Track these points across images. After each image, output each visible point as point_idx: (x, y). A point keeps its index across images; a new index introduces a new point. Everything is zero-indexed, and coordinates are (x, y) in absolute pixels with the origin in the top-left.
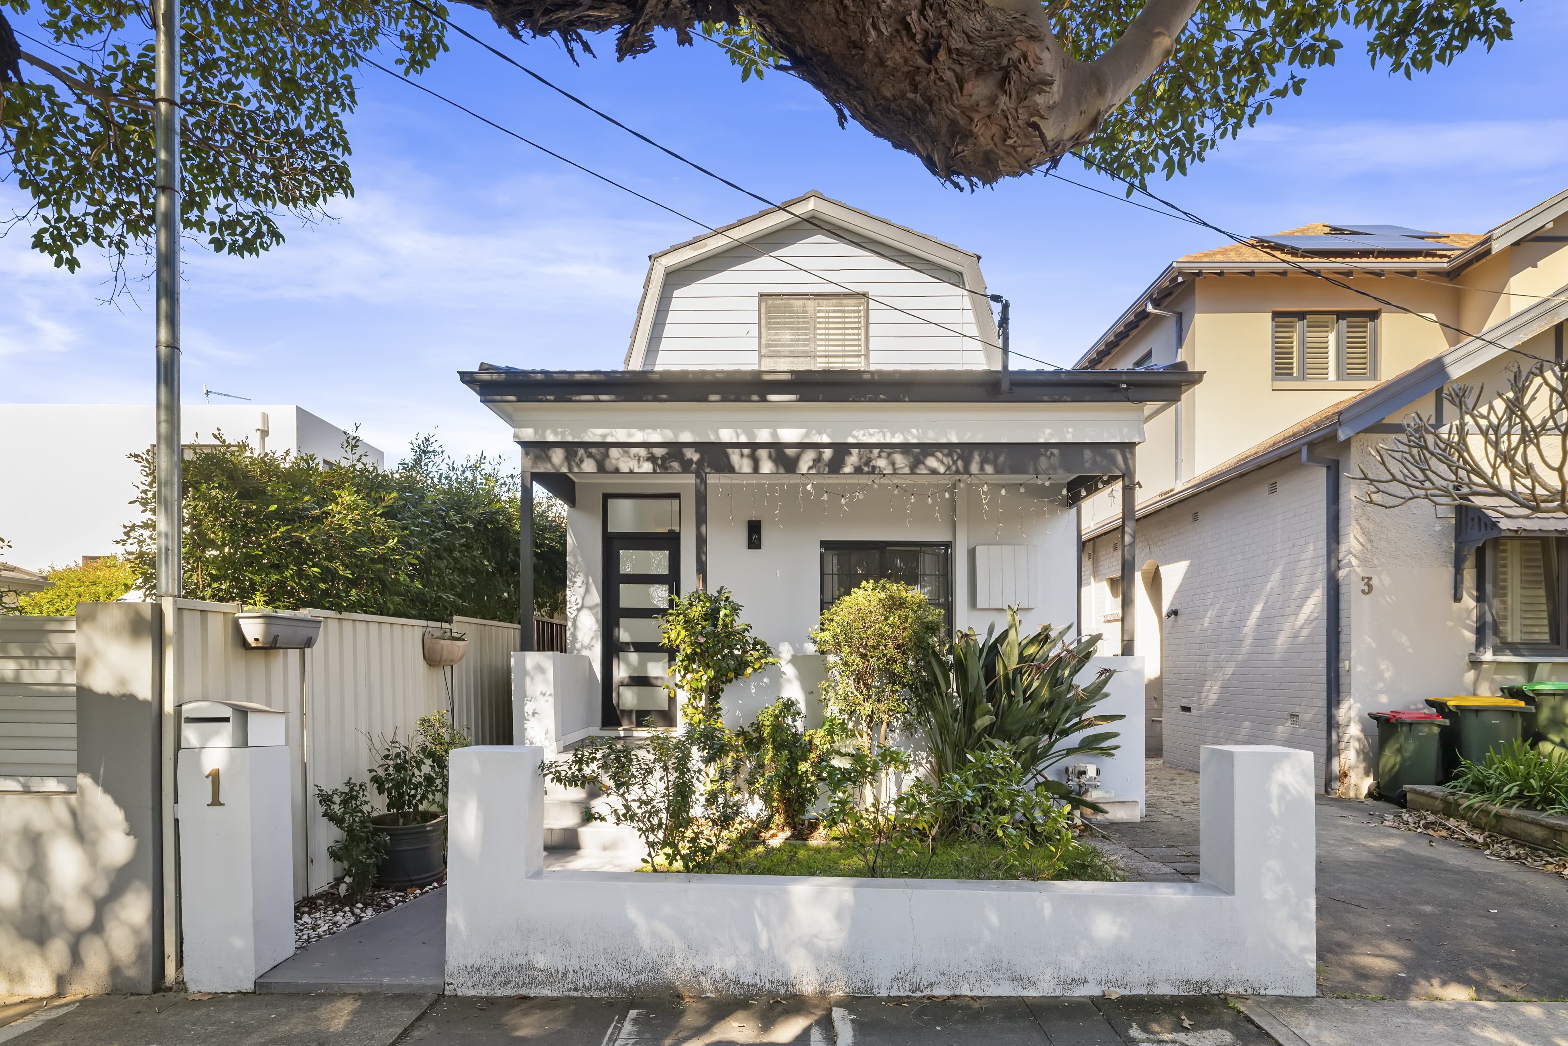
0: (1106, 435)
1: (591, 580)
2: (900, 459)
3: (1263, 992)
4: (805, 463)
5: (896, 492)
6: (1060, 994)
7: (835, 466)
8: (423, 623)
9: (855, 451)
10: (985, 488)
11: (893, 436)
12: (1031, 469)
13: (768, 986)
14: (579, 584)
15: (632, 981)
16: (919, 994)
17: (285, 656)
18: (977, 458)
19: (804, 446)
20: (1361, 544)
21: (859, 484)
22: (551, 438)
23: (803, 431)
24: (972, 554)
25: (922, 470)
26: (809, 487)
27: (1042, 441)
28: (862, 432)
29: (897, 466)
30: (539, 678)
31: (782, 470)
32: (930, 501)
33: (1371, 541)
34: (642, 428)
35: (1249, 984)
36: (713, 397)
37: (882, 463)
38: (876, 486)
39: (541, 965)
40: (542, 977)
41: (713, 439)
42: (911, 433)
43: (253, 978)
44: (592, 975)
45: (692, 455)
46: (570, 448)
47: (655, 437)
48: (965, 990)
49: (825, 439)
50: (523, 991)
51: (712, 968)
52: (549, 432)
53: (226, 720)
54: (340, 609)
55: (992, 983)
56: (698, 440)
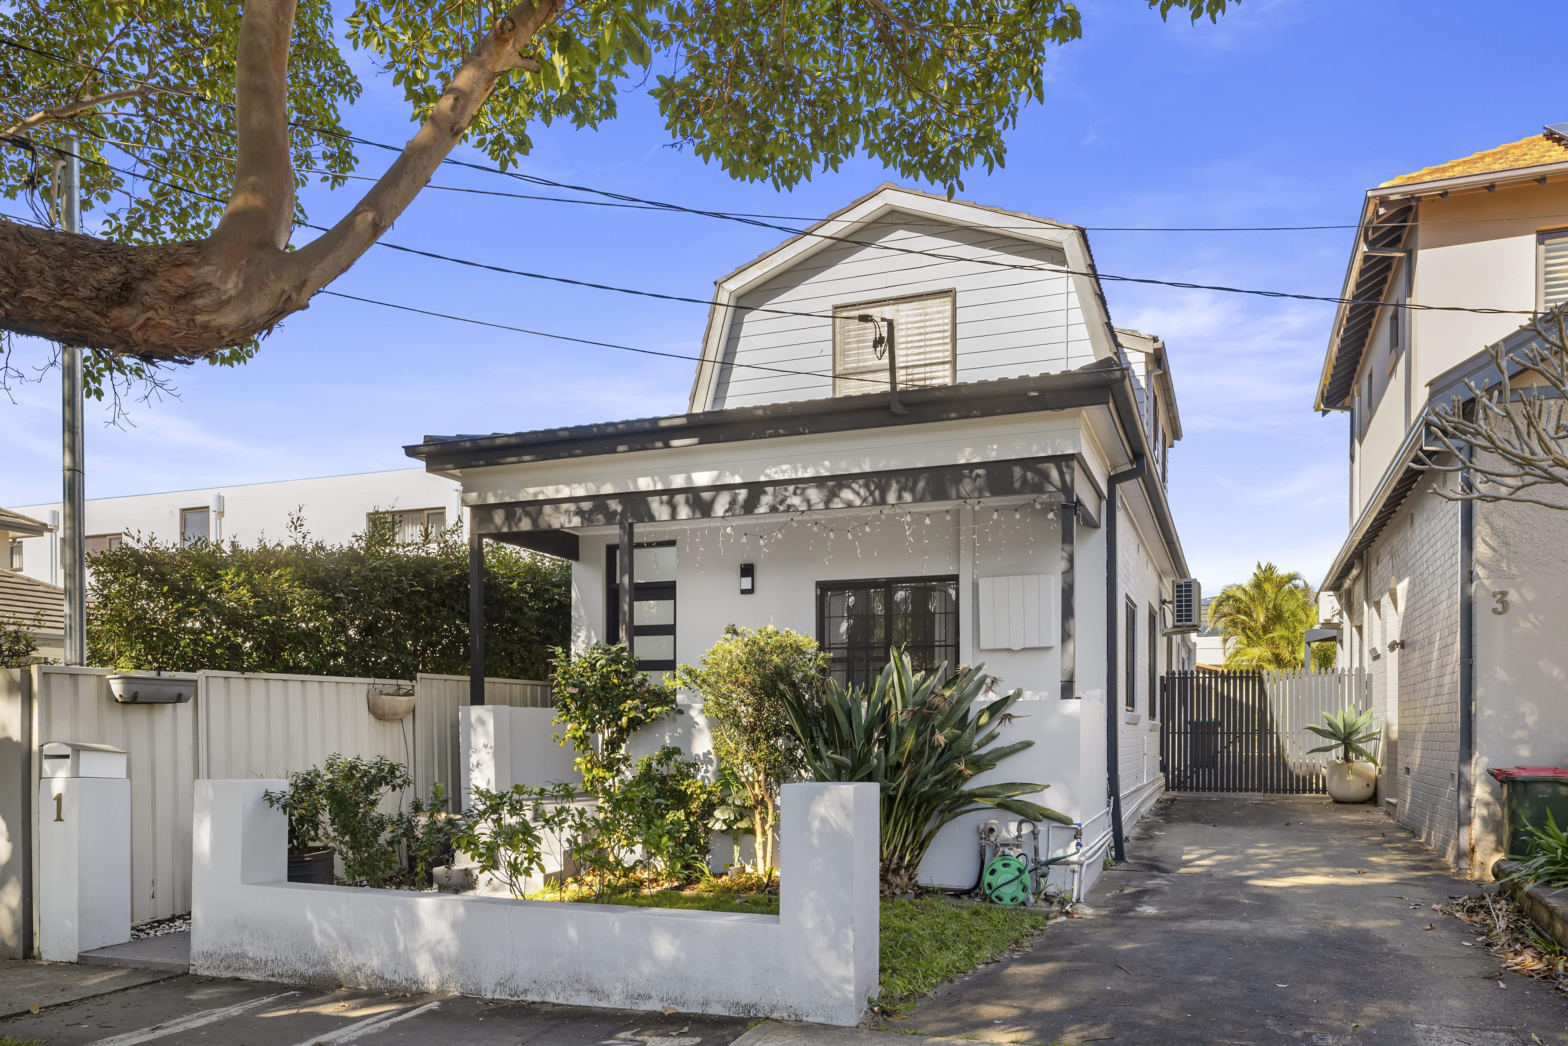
0: (1035, 448)
1: (593, 634)
2: (814, 494)
3: (805, 1019)
4: (721, 506)
5: (815, 529)
6: (628, 1007)
7: (750, 506)
8: (370, 680)
9: (770, 489)
10: (909, 518)
11: (805, 468)
12: (954, 494)
13: (404, 983)
14: (582, 638)
15: (310, 972)
16: (516, 998)
17: (175, 709)
18: (895, 486)
19: (718, 489)
20: (1492, 548)
21: (777, 523)
22: (491, 500)
23: (715, 473)
24: (976, 587)
25: (837, 504)
26: (729, 530)
27: (962, 461)
28: (774, 470)
29: (812, 502)
30: (480, 730)
31: (698, 515)
32: (850, 537)
33: (1507, 544)
34: (568, 484)
35: (792, 1010)
36: (620, 448)
37: (796, 501)
38: (795, 525)
39: (251, 955)
40: (251, 965)
41: (632, 489)
42: (823, 465)
43: (77, 951)
44: (284, 964)
45: (615, 506)
46: (509, 508)
47: (580, 492)
48: (552, 998)
49: (738, 480)
50: (238, 975)
51: (364, 965)
52: (490, 494)
53: (67, 757)
54: (243, 670)
55: (573, 993)
56: (618, 491)
